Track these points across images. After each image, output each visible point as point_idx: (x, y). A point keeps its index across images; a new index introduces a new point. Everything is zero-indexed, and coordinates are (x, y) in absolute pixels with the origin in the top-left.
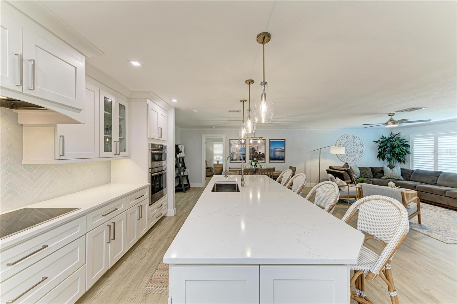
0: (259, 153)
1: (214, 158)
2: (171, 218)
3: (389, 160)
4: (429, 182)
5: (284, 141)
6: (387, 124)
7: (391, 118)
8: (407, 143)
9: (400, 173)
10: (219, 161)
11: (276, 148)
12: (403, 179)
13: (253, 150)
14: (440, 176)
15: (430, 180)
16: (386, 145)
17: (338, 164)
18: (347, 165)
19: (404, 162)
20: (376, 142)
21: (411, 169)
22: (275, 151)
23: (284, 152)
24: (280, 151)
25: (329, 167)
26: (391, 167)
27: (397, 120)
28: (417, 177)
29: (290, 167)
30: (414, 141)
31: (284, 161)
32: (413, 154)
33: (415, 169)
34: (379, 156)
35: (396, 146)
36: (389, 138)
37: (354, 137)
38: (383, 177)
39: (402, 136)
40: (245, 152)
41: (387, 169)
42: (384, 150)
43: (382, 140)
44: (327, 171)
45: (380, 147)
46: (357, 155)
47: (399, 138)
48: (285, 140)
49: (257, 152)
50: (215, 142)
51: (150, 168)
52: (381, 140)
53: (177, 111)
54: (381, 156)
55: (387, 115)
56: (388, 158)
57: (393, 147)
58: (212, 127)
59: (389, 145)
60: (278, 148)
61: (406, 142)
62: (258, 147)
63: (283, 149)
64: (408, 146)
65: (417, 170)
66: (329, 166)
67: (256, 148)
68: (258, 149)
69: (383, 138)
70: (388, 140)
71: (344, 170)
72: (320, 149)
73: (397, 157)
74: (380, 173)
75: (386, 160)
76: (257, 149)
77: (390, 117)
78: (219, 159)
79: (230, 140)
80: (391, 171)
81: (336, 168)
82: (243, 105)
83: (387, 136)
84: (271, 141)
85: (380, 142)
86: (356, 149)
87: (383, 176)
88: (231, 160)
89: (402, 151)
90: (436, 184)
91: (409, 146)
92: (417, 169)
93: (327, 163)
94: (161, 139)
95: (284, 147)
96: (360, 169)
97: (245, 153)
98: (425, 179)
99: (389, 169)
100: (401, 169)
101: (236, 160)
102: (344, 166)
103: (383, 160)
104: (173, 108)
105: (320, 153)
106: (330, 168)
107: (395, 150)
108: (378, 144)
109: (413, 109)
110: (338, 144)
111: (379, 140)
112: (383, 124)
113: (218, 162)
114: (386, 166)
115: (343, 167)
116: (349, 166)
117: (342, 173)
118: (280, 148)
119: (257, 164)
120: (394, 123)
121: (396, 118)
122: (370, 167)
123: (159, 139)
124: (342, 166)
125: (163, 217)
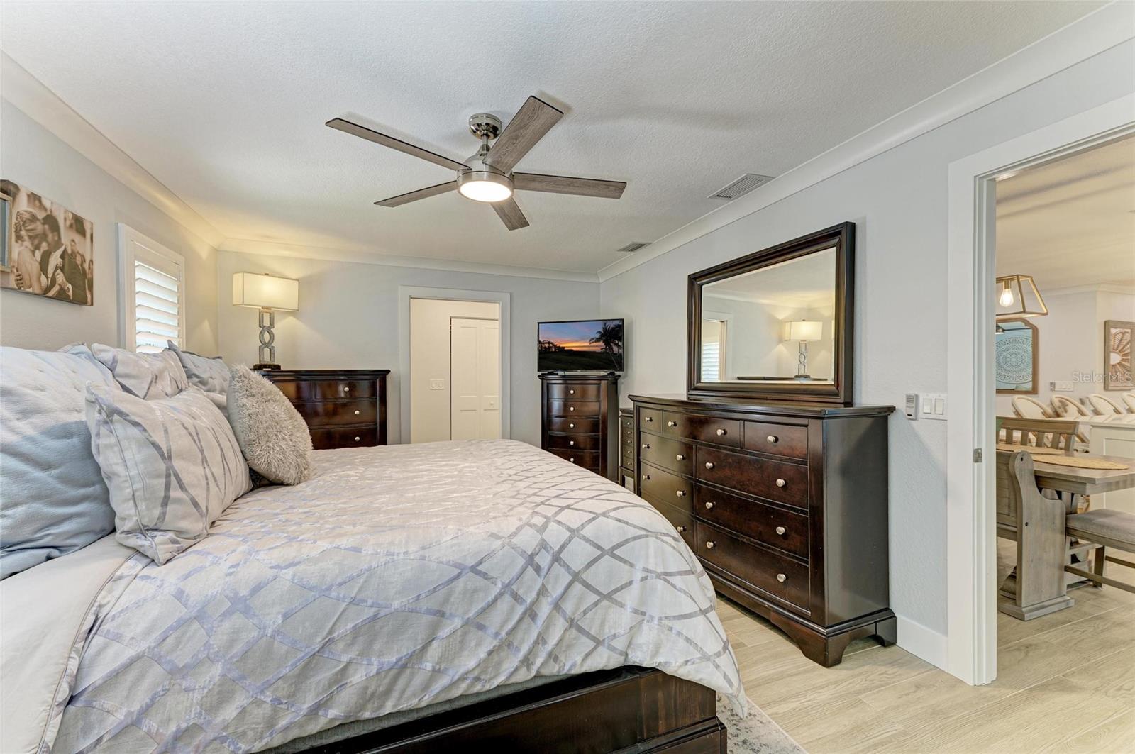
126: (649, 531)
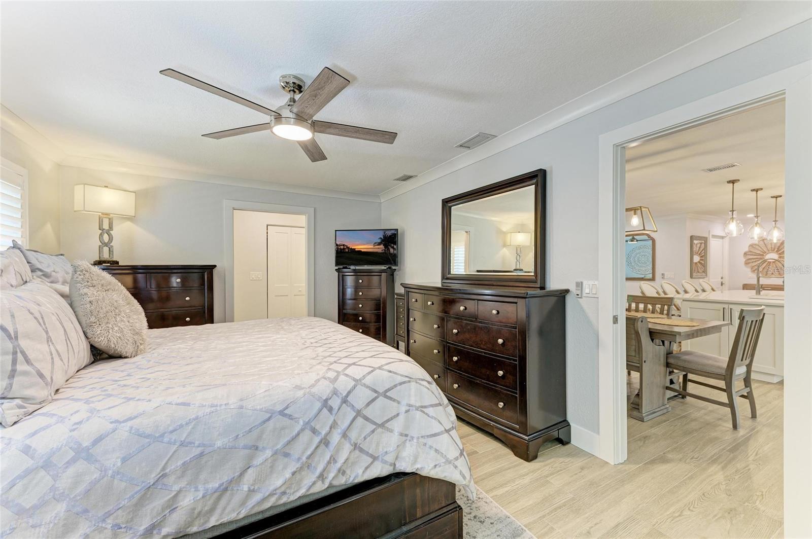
126: (411, 378)
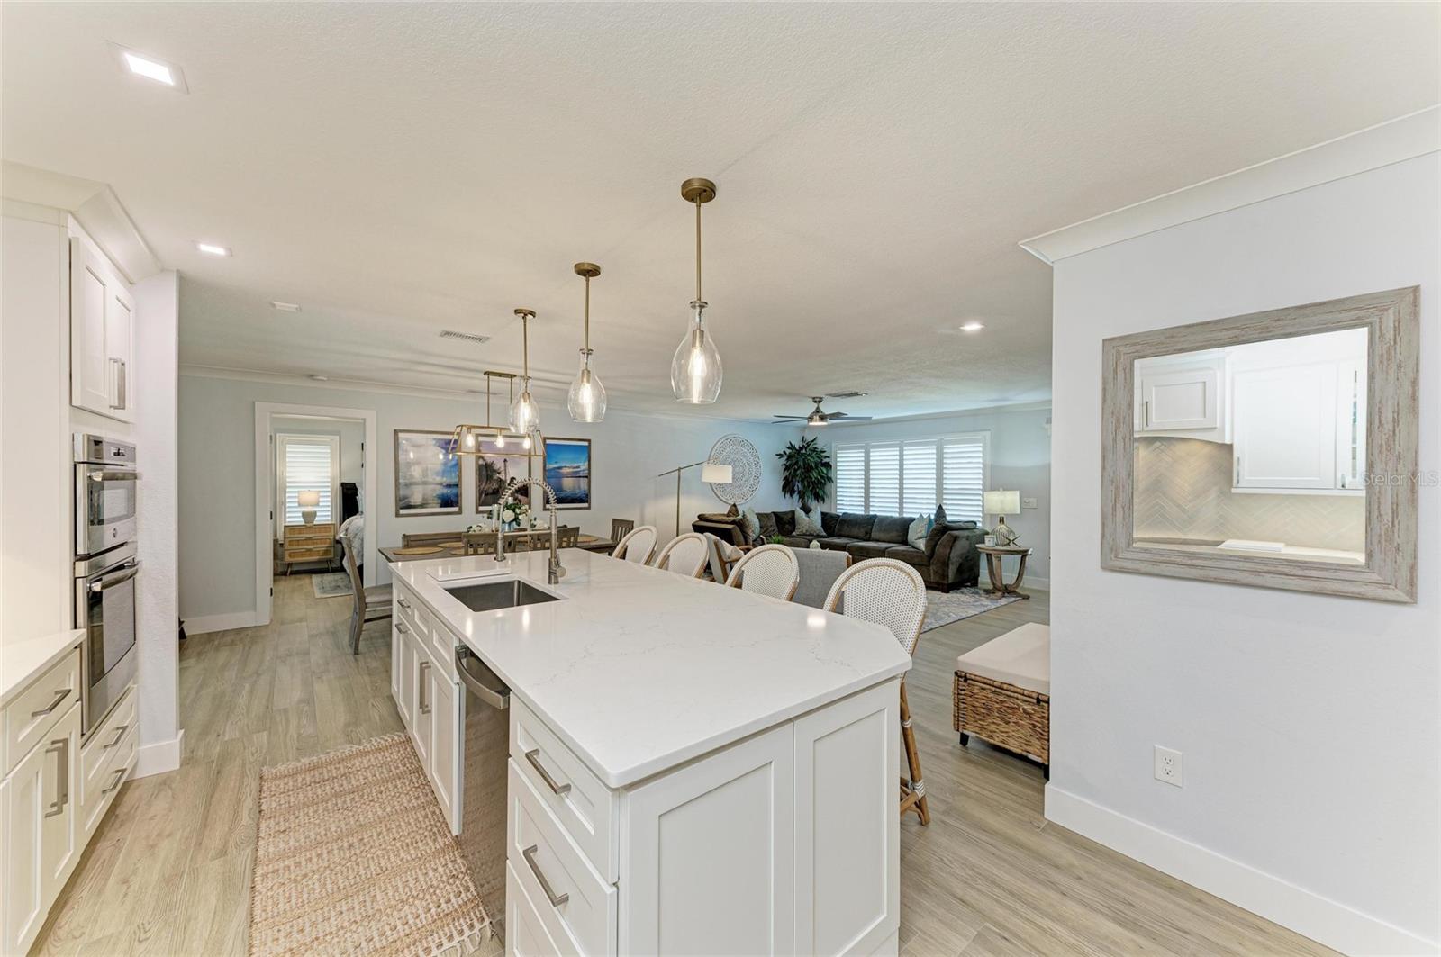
0: (508, 482)
1: (284, 503)
2: (164, 782)
3: (802, 496)
4: (861, 535)
5: (586, 444)
6: (811, 418)
7: (818, 408)
8: (827, 460)
9: (819, 522)
10: (314, 514)
11: (563, 465)
12: (825, 534)
13: (486, 471)
14: (875, 524)
15: (861, 533)
16: (796, 463)
17: (716, 509)
18: (734, 510)
19: (823, 500)
20: (780, 456)
21: (833, 512)
22: (562, 474)
23: (588, 477)
24: (576, 475)
25: (699, 517)
26: (807, 510)
27: (826, 413)
28: (846, 527)
29: (614, 520)
30: (838, 455)
31: (586, 505)
32: (837, 483)
33: (840, 512)
34: (784, 487)
35: (813, 465)
36: (801, 448)
37: (743, 443)
38: (794, 533)
39: (819, 445)
40: (460, 477)
41: (800, 514)
42: (794, 476)
43: (790, 451)
44: (694, 525)
45: (787, 468)
46: (749, 486)
47: (815, 450)
48: (589, 441)
49: (503, 478)
50: (289, 437)
51: (79, 558)
52: (788, 451)
53: (190, 291)
54: (788, 487)
55: (811, 400)
56: (799, 492)
57: (808, 469)
58: (312, 376)
59: (802, 464)
60: (568, 464)
61: (826, 457)
62: (505, 461)
63: (582, 468)
64: (828, 465)
65: (844, 514)
66: (698, 514)
67: (499, 465)
68: (505, 467)
69: (791, 447)
70: (798, 452)
71: (733, 522)
72: (679, 469)
73: (813, 488)
74: (789, 523)
75: (796, 496)
76: (503, 468)
77: (816, 405)
78: (317, 505)
79: (396, 432)
80: (807, 519)
81: (714, 518)
82: (525, 325)
83: (797, 444)
84: (548, 442)
85: (785, 458)
86: (747, 470)
87: (794, 531)
88: (402, 508)
89: (822, 477)
90: (868, 540)
91: (831, 466)
92: (843, 511)
93: (694, 507)
94: (119, 414)
95: (587, 463)
96: (759, 515)
97: (457, 479)
98: (855, 531)
99: (803, 513)
100: (822, 513)
101: (422, 506)
102: (730, 512)
103: (791, 495)
104: (175, 274)
105: (678, 479)
106: (701, 517)
107: (811, 475)
108: (783, 460)
109: (852, 394)
110: (715, 459)
111: (784, 452)
112: (803, 419)
113: (309, 516)
114: (798, 509)
115: (728, 515)
116: (740, 512)
117: (729, 530)
118: (576, 465)
119: (520, 517)
120: (823, 418)
121: (827, 409)
122: (773, 513)
123: (112, 412)
124: (726, 513)
125: (127, 785)
